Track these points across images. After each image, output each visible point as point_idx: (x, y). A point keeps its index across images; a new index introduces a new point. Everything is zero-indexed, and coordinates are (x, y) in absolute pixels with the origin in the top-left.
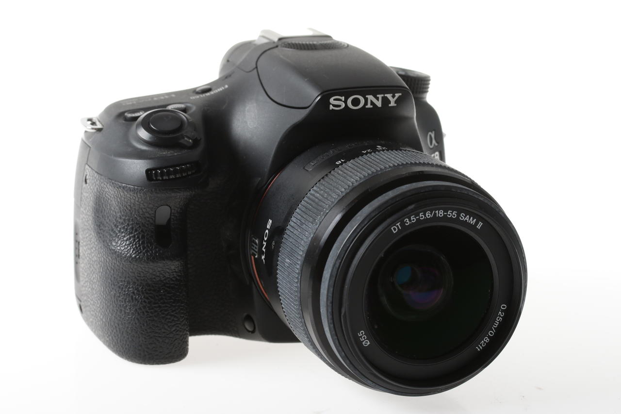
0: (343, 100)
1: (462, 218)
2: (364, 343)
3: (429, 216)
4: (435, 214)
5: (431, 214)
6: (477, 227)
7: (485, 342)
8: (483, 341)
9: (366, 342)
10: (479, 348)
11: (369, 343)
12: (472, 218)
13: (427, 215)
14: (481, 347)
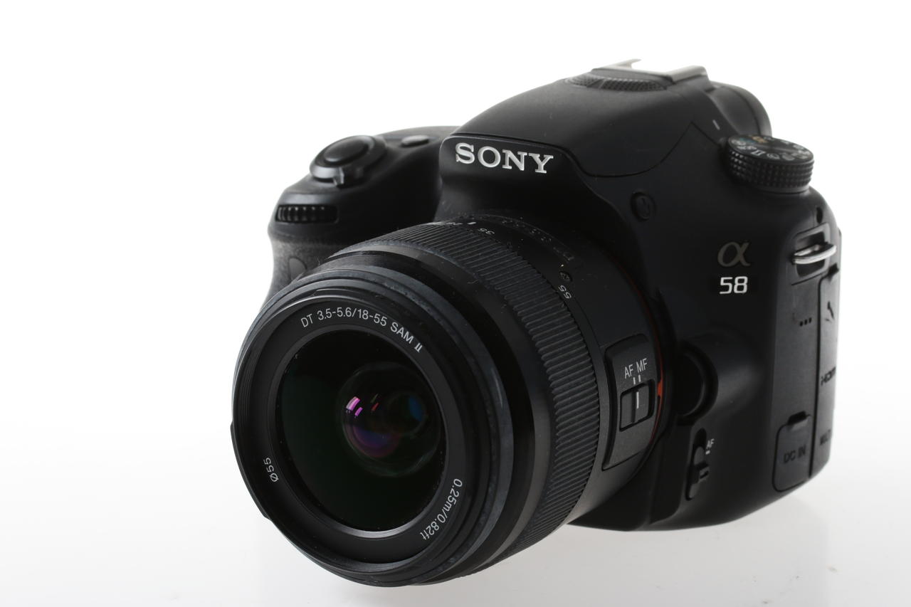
0: (473, 151)
1: (394, 329)
2: (271, 476)
3: (349, 314)
4: (357, 313)
5: (352, 312)
6: (416, 348)
7: (432, 529)
8: (429, 527)
9: (275, 476)
10: (425, 535)
11: (277, 479)
12: (407, 333)
13: (347, 312)
14: (427, 535)
